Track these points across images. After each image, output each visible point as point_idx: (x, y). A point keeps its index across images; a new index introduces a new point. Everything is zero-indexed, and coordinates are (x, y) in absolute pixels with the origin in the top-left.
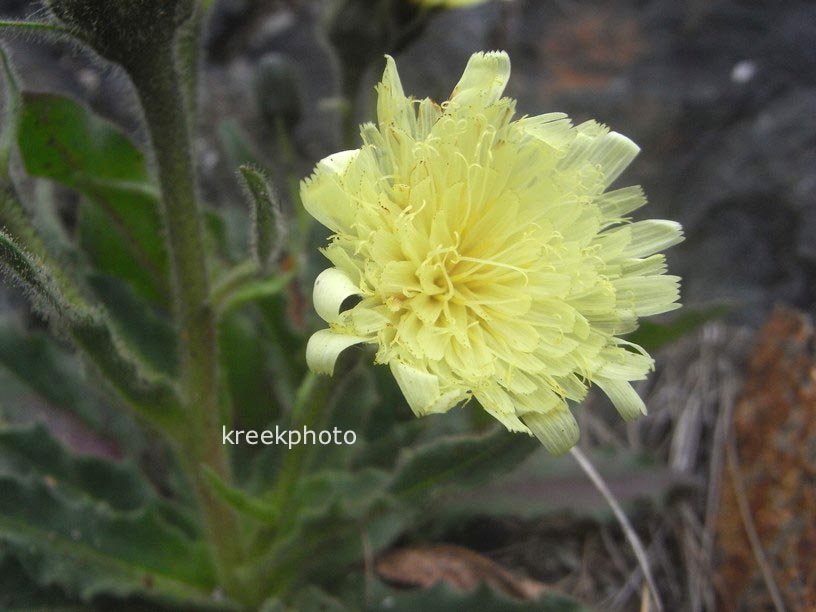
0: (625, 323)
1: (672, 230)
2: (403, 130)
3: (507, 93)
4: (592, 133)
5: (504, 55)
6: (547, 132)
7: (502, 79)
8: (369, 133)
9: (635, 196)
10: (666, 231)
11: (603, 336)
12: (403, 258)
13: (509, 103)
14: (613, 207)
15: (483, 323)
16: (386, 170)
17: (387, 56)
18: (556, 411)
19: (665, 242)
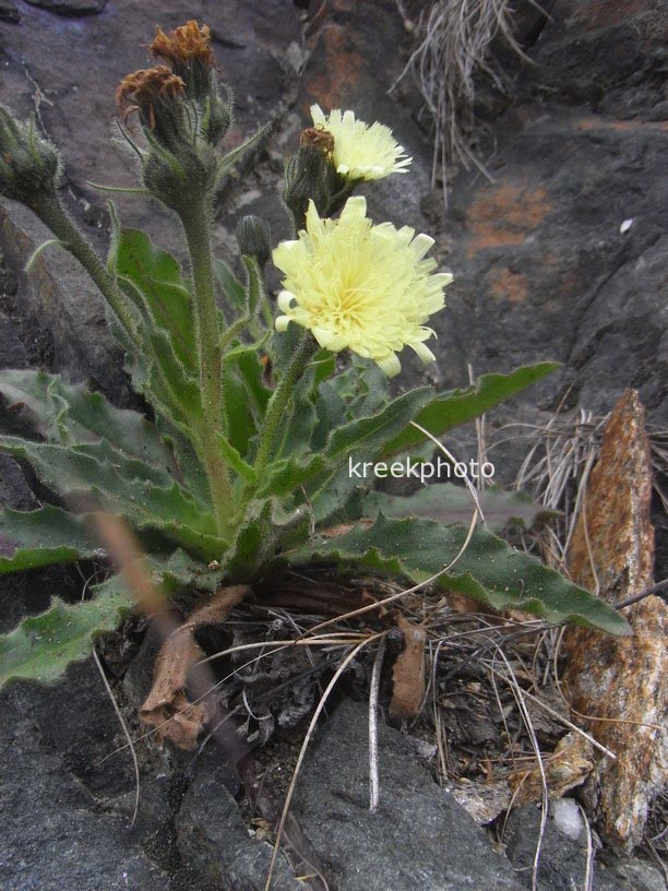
0: (423, 318)
1: (448, 277)
2: (319, 234)
3: (367, 215)
4: (407, 232)
5: (363, 198)
6: (385, 231)
7: (363, 209)
8: (303, 235)
9: (432, 263)
10: (445, 278)
11: (412, 325)
12: (319, 290)
13: (369, 221)
14: (423, 270)
15: (358, 323)
16: (312, 251)
17: (311, 201)
18: (389, 355)
19: (445, 283)
